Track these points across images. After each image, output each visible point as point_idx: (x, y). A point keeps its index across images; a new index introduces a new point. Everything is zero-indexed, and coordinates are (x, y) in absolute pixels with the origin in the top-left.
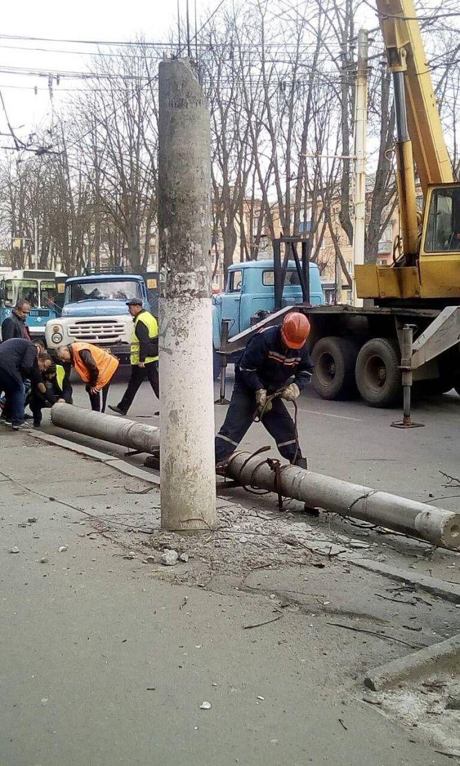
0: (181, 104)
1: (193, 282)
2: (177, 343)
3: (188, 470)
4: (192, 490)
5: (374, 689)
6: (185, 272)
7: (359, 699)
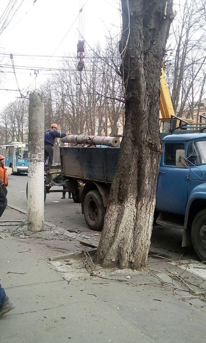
0: (34, 106)
1: (37, 157)
2: (32, 175)
3: (35, 213)
4: (36, 219)
5: (50, 261)
6: (35, 154)
7: (46, 262)
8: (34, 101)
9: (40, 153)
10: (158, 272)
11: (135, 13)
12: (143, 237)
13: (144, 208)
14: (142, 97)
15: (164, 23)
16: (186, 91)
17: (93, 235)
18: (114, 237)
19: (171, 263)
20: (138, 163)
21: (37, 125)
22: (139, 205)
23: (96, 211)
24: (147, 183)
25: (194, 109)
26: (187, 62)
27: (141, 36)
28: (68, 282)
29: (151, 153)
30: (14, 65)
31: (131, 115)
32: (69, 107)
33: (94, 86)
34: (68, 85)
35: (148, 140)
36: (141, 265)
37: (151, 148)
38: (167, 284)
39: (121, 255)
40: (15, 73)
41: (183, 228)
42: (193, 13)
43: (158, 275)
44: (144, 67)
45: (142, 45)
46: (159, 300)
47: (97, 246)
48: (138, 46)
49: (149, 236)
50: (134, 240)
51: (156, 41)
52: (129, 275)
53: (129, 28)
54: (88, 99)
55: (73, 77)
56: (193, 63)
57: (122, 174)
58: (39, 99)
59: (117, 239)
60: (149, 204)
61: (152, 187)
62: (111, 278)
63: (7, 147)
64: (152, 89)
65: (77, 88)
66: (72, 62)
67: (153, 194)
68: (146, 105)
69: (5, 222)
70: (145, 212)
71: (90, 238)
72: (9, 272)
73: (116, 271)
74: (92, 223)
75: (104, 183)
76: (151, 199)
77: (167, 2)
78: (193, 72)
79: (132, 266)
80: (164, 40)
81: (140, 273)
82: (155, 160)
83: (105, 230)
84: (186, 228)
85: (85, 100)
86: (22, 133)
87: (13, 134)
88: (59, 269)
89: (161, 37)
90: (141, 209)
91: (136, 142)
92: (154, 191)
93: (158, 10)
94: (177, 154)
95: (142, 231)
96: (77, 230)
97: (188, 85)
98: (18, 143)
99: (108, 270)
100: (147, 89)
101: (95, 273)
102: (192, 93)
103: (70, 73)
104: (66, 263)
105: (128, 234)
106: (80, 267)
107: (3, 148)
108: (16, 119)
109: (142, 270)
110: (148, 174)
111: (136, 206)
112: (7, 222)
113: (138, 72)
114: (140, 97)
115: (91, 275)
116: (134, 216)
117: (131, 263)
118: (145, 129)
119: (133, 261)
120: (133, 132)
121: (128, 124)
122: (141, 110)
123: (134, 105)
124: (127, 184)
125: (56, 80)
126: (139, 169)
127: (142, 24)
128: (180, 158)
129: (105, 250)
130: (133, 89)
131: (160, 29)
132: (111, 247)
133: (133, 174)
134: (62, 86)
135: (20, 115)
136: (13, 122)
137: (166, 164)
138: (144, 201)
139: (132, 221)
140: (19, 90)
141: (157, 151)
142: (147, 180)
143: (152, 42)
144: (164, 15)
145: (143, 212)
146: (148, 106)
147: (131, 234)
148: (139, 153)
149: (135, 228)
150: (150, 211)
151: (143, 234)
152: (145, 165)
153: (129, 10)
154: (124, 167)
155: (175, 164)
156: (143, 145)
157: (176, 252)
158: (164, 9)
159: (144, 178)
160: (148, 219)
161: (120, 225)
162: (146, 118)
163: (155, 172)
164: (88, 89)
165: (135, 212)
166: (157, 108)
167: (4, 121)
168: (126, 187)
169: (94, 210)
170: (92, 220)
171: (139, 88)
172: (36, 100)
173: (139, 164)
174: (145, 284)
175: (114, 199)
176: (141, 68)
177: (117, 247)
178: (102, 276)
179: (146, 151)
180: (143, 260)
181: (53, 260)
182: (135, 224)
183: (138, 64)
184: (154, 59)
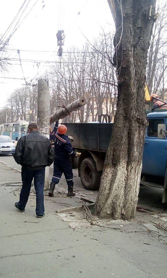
1: (44, 131)
5: (57, 213)
6: (42, 128)
7: (54, 214)
8: (42, 86)
9: (46, 128)
10: (145, 223)
11: (126, 14)
12: (133, 194)
13: (133, 171)
14: (132, 81)
15: (149, 22)
16: (158, 80)
17: (88, 194)
18: (109, 194)
19: (154, 216)
20: (129, 134)
21: (44, 105)
22: (129, 168)
23: (90, 174)
24: (135, 150)
25: (164, 94)
26: (159, 56)
27: (131, 33)
28: (73, 229)
29: (138, 126)
30: (21, 59)
31: (122, 96)
32: (63, 92)
33: (83, 76)
34: (62, 75)
35: (136, 116)
36: (131, 217)
37: (139, 122)
38: (153, 232)
39: (114, 208)
40: (21, 65)
41: (163, 188)
42: (164, 17)
43: (145, 225)
44: (133, 58)
45: (132, 40)
46: (148, 244)
47: (95, 202)
48: (129, 40)
49: (137, 194)
50: (125, 197)
51: (142, 37)
52: (122, 224)
53: (122, 26)
54: (78, 86)
55: (66, 69)
56: (164, 57)
57: (115, 143)
58: (46, 84)
59: (111, 195)
60: (137, 168)
61: (140, 154)
62: (108, 226)
63: (14, 125)
64: (139, 75)
65: (70, 77)
66: (66, 57)
67: (140, 159)
68: (135, 88)
69: (17, 183)
70: (134, 174)
71: (86, 196)
72: (26, 222)
73: (111, 221)
74: (87, 184)
75: (97, 152)
76: (139, 164)
77: (151, 6)
78: (164, 64)
79: (123, 217)
80: (149, 36)
81: (130, 223)
82: (142, 132)
83: (101, 188)
84: (166, 187)
85: (76, 87)
86: (25, 113)
87: (18, 114)
88: (65, 219)
89: (147, 34)
90: (131, 171)
91: (127, 118)
92: (141, 157)
93: (145, 12)
94: (158, 127)
95: (132, 189)
96: (75, 190)
97: (159, 75)
98: (22, 121)
99: (104, 221)
100: (136, 75)
101: (94, 223)
102: (163, 81)
103: (64, 65)
104: (70, 215)
105: (120, 191)
106: (81, 218)
107: (10, 125)
108: (20, 102)
109: (132, 221)
110: (136, 143)
111: (126, 169)
112: (18, 183)
113: (128, 61)
114: (130, 82)
115: (91, 224)
116: (125, 177)
117: (122, 215)
118: (134, 107)
119: (124, 214)
120: (124, 109)
121: (120, 103)
122: (131, 92)
123: (125, 88)
124: (120, 151)
125: (53, 71)
126: (129, 139)
127: (132, 23)
128: (161, 130)
129: (102, 205)
130: (124, 75)
131: (146, 27)
132: (107, 202)
133: (125, 143)
134: (58, 76)
135: (24, 99)
136: (18, 105)
137: (149, 136)
138: (134, 164)
139: (124, 181)
140: (25, 79)
141: (143, 125)
142: (136, 148)
143: (139, 38)
144: (149, 16)
145: (133, 174)
146: (136, 88)
147: (122, 192)
148: (129, 126)
149: (126, 186)
150: (138, 173)
151: (133, 191)
152: (134, 136)
153: (122, 12)
154: (117, 137)
155: (157, 136)
156: (132, 120)
157: (157, 207)
158: (149, 11)
159: (133, 147)
160: (136, 179)
161: (113, 184)
162: (135, 98)
163: (142, 142)
164: (78, 78)
165: (126, 174)
166: (143, 90)
167: (11, 103)
168: (119, 153)
169: (88, 174)
170: (87, 182)
171: (129, 74)
172: (43, 85)
173: (129, 136)
174: (135, 232)
175: (109, 164)
176: (131, 58)
177: (111, 202)
178: (100, 225)
179: (135, 125)
180: (133, 213)
181: (59, 213)
182: (126, 184)
183: (129, 55)
184: (141, 51)
